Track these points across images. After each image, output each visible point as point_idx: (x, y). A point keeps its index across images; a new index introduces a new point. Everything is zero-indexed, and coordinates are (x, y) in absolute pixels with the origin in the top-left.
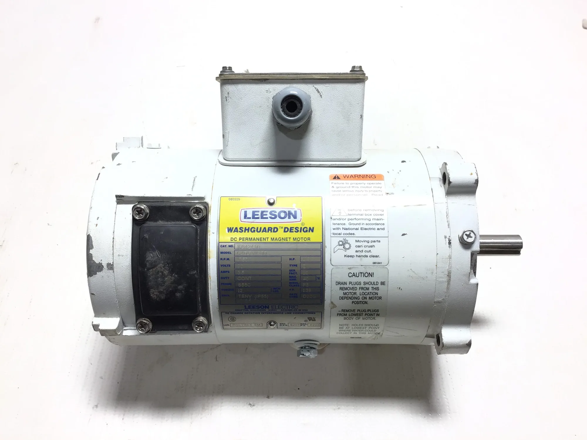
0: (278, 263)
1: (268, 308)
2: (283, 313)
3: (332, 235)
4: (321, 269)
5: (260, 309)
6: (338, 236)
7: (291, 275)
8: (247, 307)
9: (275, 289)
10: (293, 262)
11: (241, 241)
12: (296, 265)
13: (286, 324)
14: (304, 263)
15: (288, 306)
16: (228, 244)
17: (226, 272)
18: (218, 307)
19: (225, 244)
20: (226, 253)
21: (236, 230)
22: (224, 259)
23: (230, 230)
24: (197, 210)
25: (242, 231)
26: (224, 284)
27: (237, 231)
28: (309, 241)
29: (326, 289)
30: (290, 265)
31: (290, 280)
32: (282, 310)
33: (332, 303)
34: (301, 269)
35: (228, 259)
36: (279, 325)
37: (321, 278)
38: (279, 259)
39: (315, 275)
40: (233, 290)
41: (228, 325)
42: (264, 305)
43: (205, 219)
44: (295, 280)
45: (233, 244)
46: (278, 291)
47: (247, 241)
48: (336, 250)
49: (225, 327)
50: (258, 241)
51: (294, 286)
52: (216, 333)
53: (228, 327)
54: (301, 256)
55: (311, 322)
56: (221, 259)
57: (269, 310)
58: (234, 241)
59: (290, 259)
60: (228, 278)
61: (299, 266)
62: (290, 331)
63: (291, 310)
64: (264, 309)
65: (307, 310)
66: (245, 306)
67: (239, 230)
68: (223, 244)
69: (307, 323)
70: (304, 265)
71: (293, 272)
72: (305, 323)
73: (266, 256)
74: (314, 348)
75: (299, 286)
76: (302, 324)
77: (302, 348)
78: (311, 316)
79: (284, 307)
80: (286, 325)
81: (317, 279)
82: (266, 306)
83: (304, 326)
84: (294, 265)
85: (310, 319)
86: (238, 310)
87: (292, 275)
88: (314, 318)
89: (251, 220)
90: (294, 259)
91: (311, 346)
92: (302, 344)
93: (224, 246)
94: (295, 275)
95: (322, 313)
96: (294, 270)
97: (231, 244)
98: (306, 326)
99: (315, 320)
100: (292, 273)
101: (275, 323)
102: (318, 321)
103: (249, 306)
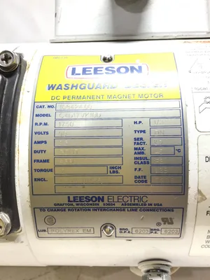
0: (118, 128)
1: (103, 201)
2: (124, 210)
3: (194, 91)
4: (182, 136)
5: (91, 202)
6: (203, 91)
7: (136, 146)
8: (72, 199)
9: (113, 168)
10: (139, 127)
11: (66, 100)
12: (144, 132)
13: (130, 229)
14: (155, 127)
15: (133, 198)
16: (46, 105)
17: (42, 142)
18: (29, 200)
19: (42, 104)
20: (43, 115)
21: (60, 87)
22: (41, 124)
23: (51, 87)
24: (6, 56)
25: (68, 88)
26: (38, 161)
27: (61, 89)
28: (161, 98)
29: (190, 168)
30: (135, 131)
31: (135, 153)
32: (123, 204)
33: (199, 192)
34: (152, 137)
35: (46, 124)
36: (118, 231)
37: (182, 150)
38: (118, 123)
39: (174, 146)
40: (51, 170)
41: (45, 231)
42: (97, 196)
43: (18, 70)
44: (143, 153)
45: (54, 104)
46: (117, 172)
47: (74, 100)
48: (202, 108)
49: (41, 234)
50: (89, 100)
51: (142, 163)
52: (29, 245)
53: (45, 234)
54: (151, 118)
55: (167, 226)
56: (36, 124)
57: (104, 205)
58: (56, 100)
59: (135, 123)
60: (45, 152)
61: (148, 132)
62: (134, 242)
63: (137, 205)
64: (97, 202)
65: (161, 205)
66: (69, 198)
67: (63, 87)
68: (40, 104)
69: (159, 228)
70: (156, 130)
71: (139, 142)
72: (157, 228)
73: (101, 119)
74: (165, 272)
75: (148, 163)
76: (152, 230)
77: (148, 271)
78: (167, 215)
79: (126, 199)
80: (129, 232)
81: (176, 152)
82: (99, 197)
83: (155, 233)
84: (141, 131)
85: (166, 221)
86: (58, 204)
87: (138, 146)
88: (171, 218)
89: (81, 76)
90: (140, 122)
91: (162, 268)
92: (149, 266)
93: (41, 107)
94: (143, 146)
95: (184, 210)
96: (141, 139)
97: (50, 104)
98: (159, 234)
99: (172, 223)
100: (138, 144)
101: (113, 227)
102: (177, 225)
103: (74, 197)
